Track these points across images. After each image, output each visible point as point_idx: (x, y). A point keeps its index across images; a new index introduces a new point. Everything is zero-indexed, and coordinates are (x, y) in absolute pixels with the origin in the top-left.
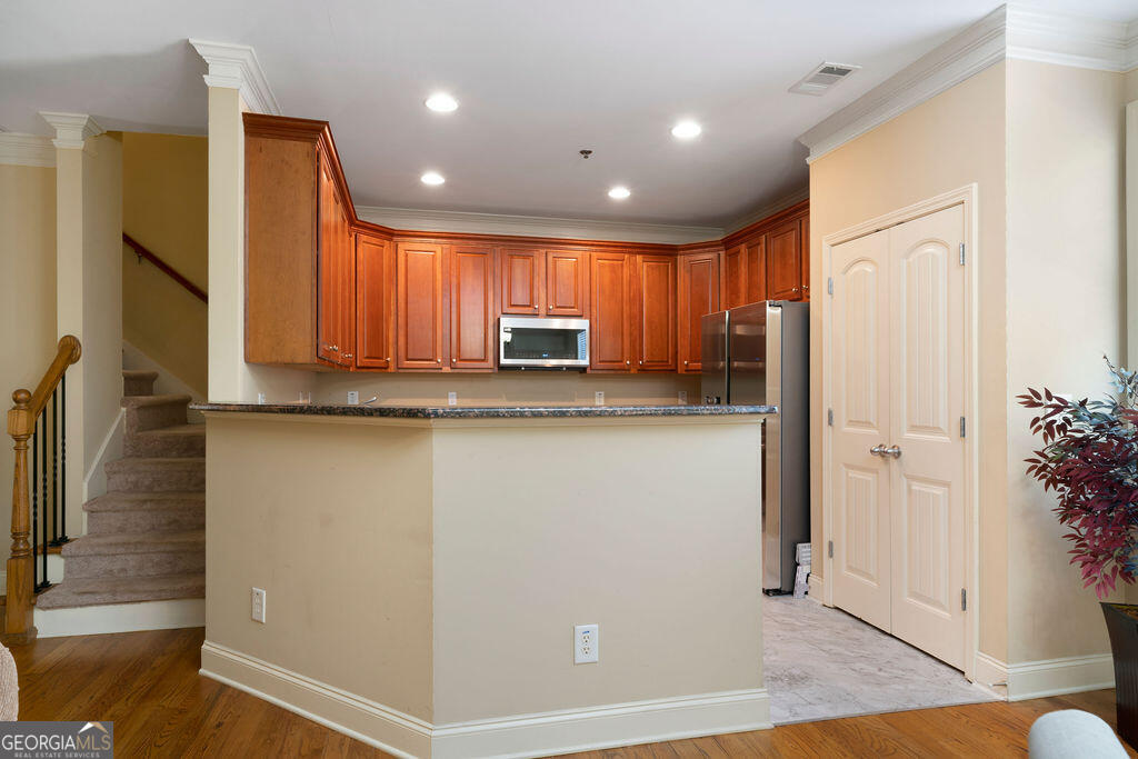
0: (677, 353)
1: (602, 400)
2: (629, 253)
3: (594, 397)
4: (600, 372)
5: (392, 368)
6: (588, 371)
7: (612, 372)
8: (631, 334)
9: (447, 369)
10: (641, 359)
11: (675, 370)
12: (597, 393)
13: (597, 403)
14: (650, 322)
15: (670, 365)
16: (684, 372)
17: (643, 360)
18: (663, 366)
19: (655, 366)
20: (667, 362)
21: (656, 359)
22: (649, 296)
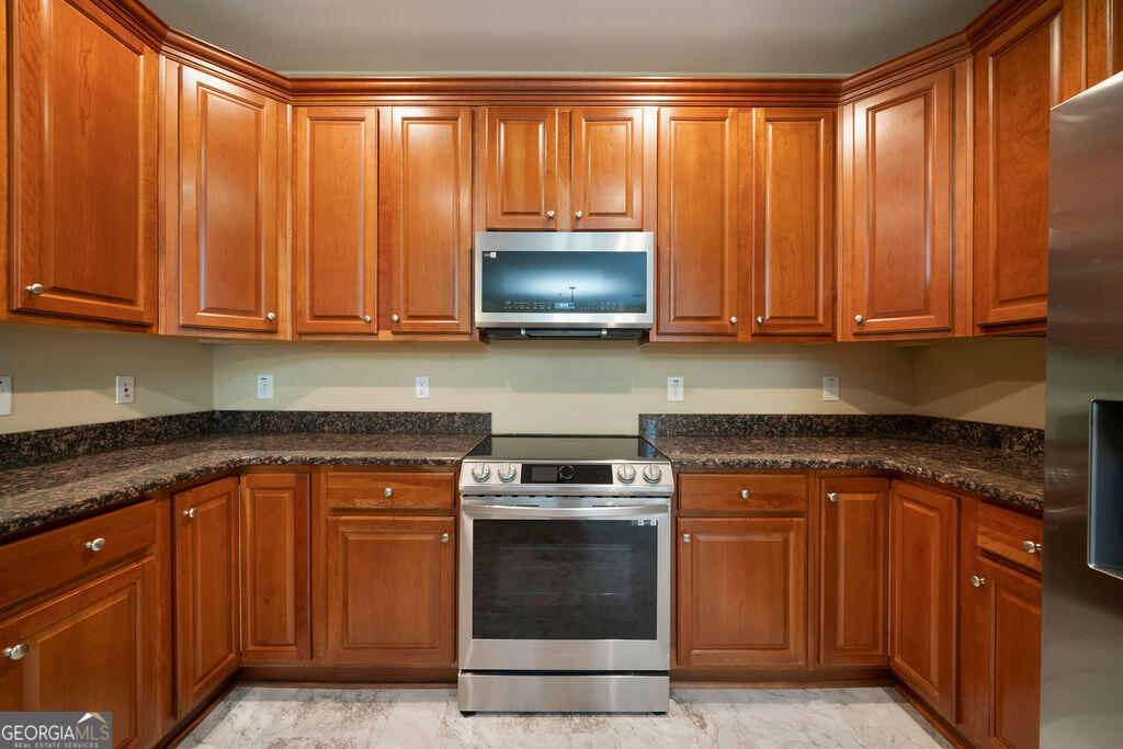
0: (835, 299)
1: (680, 390)
2: (737, 105)
3: (664, 385)
4: (677, 339)
5: (286, 332)
6: (653, 337)
7: (700, 339)
8: (739, 265)
9: (385, 335)
10: (763, 314)
11: (830, 336)
12: (671, 380)
13: (671, 397)
14: (779, 242)
15: (820, 325)
16: (852, 339)
17: (763, 315)
18: (807, 326)
19: (789, 326)
20: (815, 318)
21: (792, 314)
22: (778, 188)
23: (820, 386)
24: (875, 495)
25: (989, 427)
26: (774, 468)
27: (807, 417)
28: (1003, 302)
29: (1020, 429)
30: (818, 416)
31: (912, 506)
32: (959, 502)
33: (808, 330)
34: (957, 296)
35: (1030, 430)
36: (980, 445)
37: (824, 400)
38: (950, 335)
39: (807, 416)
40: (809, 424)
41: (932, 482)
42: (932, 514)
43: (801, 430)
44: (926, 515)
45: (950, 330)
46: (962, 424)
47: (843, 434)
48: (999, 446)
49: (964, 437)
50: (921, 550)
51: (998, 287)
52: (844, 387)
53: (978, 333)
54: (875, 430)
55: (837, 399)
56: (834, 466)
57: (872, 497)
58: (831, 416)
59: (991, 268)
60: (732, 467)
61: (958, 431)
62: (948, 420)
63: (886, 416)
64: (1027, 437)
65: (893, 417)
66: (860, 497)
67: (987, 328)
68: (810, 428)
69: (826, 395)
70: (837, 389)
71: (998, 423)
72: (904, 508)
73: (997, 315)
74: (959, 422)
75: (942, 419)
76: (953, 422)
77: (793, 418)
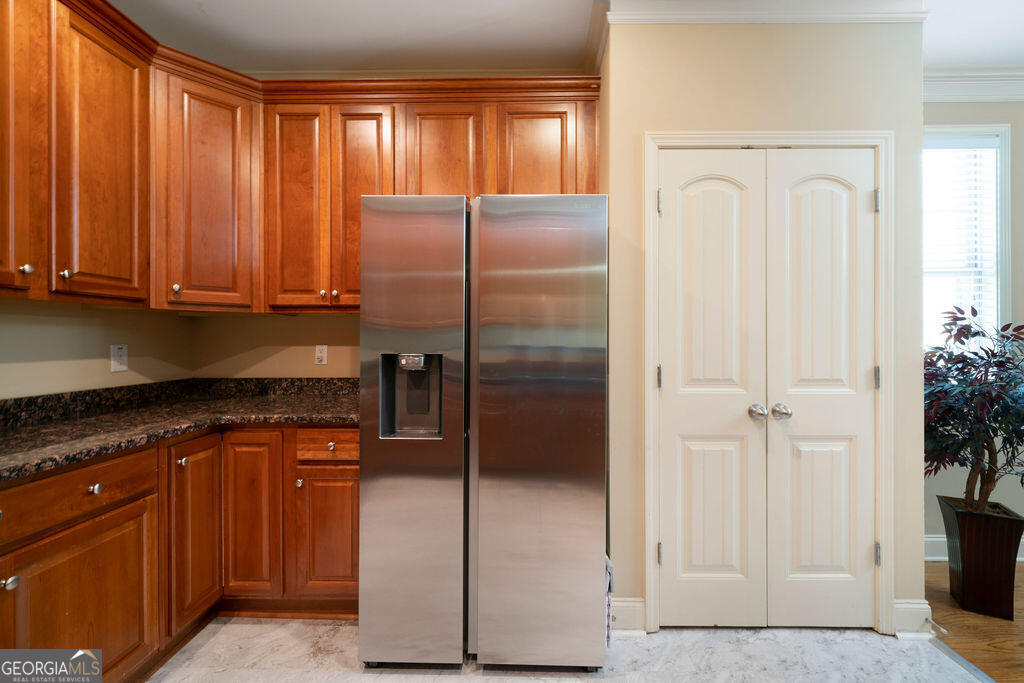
10: (67, 266)
11: (144, 301)
15: (136, 289)
16: (166, 307)
17: (70, 268)
18: (121, 288)
19: (101, 286)
20: (130, 281)
21: (104, 272)
22: (86, 120)
23: (107, 355)
24: (211, 450)
25: (259, 381)
26: (132, 449)
27: (95, 393)
28: (286, 291)
29: (280, 379)
30: (107, 390)
31: (245, 449)
32: (283, 432)
33: (122, 293)
34: (254, 281)
35: (286, 380)
36: (253, 396)
37: (113, 371)
38: (248, 311)
39: (94, 391)
40: (97, 399)
41: (265, 425)
42: (262, 449)
43: (88, 409)
44: (256, 453)
45: (248, 307)
46: (239, 381)
47: (134, 405)
48: (267, 393)
49: (240, 391)
50: (253, 483)
51: (283, 279)
52: (134, 355)
53: (268, 311)
54: (164, 397)
55: (125, 368)
56: (184, 432)
57: (209, 452)
58: (122, 388)
59: (278, 264)
60: (80, 460)
61: (236, 387)
62: (227, 379)
63: (172, 382)
64: (284, 384)
65: (178, 382)
66: (201, 455)
67: (275, 307)
68: (98, 405)
69: (115, 365)
70: (125, 359)
71: (265, 377)
72: (235, 453)
73: (283, 299)
74: (236, 379)
75: (222, 379)
76: (232, 380)
77: (77, 396)
